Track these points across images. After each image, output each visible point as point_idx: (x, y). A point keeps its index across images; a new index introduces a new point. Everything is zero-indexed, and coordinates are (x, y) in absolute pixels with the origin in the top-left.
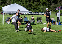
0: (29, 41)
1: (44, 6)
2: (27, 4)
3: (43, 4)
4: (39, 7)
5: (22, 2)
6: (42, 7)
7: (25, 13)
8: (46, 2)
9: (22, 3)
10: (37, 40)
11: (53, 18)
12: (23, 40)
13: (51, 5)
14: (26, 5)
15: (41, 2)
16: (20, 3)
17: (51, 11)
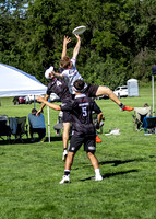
0: (53, 208)
1: (110, 61)
2: (38, 59)
3: (103, 53)
4: (88, 66)
5: (17, 52)
6: (100, 66)
7: (32, 98)
8: (114, 46)
9: (18, 56)
10: (85, 203)
11: (146, 105)
12: (31, 206)
13: (135, 55)
14: (35, 65)
15: (95, 46)
16: (12, 56)
17: (139, 78)
